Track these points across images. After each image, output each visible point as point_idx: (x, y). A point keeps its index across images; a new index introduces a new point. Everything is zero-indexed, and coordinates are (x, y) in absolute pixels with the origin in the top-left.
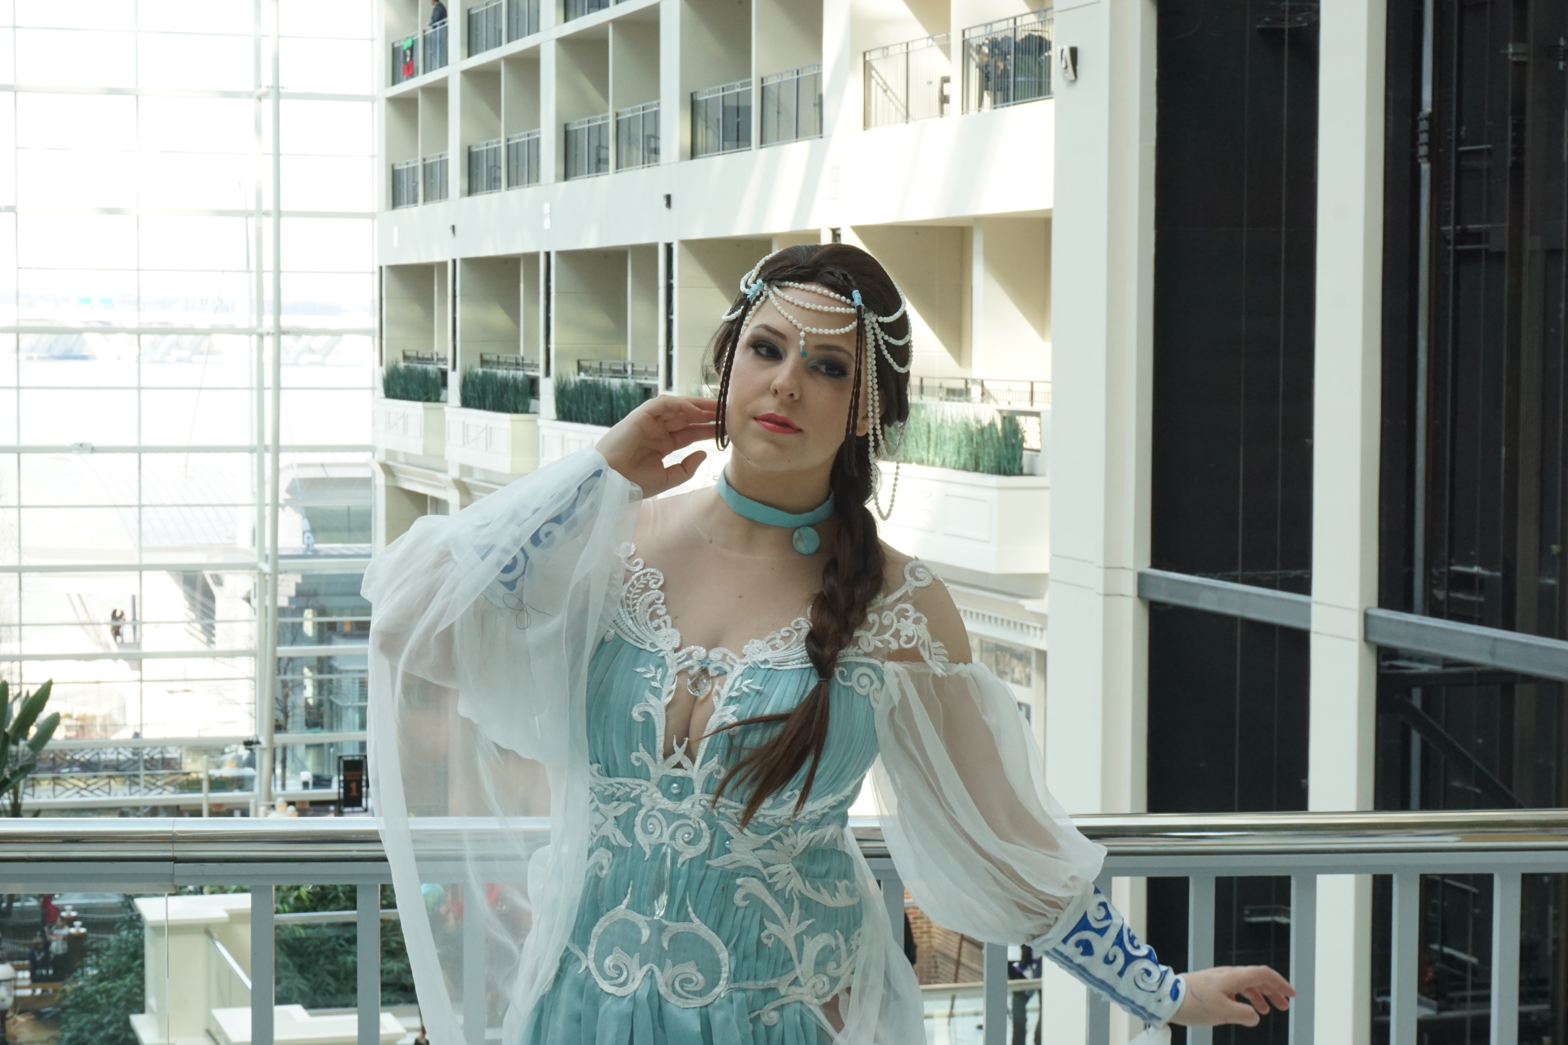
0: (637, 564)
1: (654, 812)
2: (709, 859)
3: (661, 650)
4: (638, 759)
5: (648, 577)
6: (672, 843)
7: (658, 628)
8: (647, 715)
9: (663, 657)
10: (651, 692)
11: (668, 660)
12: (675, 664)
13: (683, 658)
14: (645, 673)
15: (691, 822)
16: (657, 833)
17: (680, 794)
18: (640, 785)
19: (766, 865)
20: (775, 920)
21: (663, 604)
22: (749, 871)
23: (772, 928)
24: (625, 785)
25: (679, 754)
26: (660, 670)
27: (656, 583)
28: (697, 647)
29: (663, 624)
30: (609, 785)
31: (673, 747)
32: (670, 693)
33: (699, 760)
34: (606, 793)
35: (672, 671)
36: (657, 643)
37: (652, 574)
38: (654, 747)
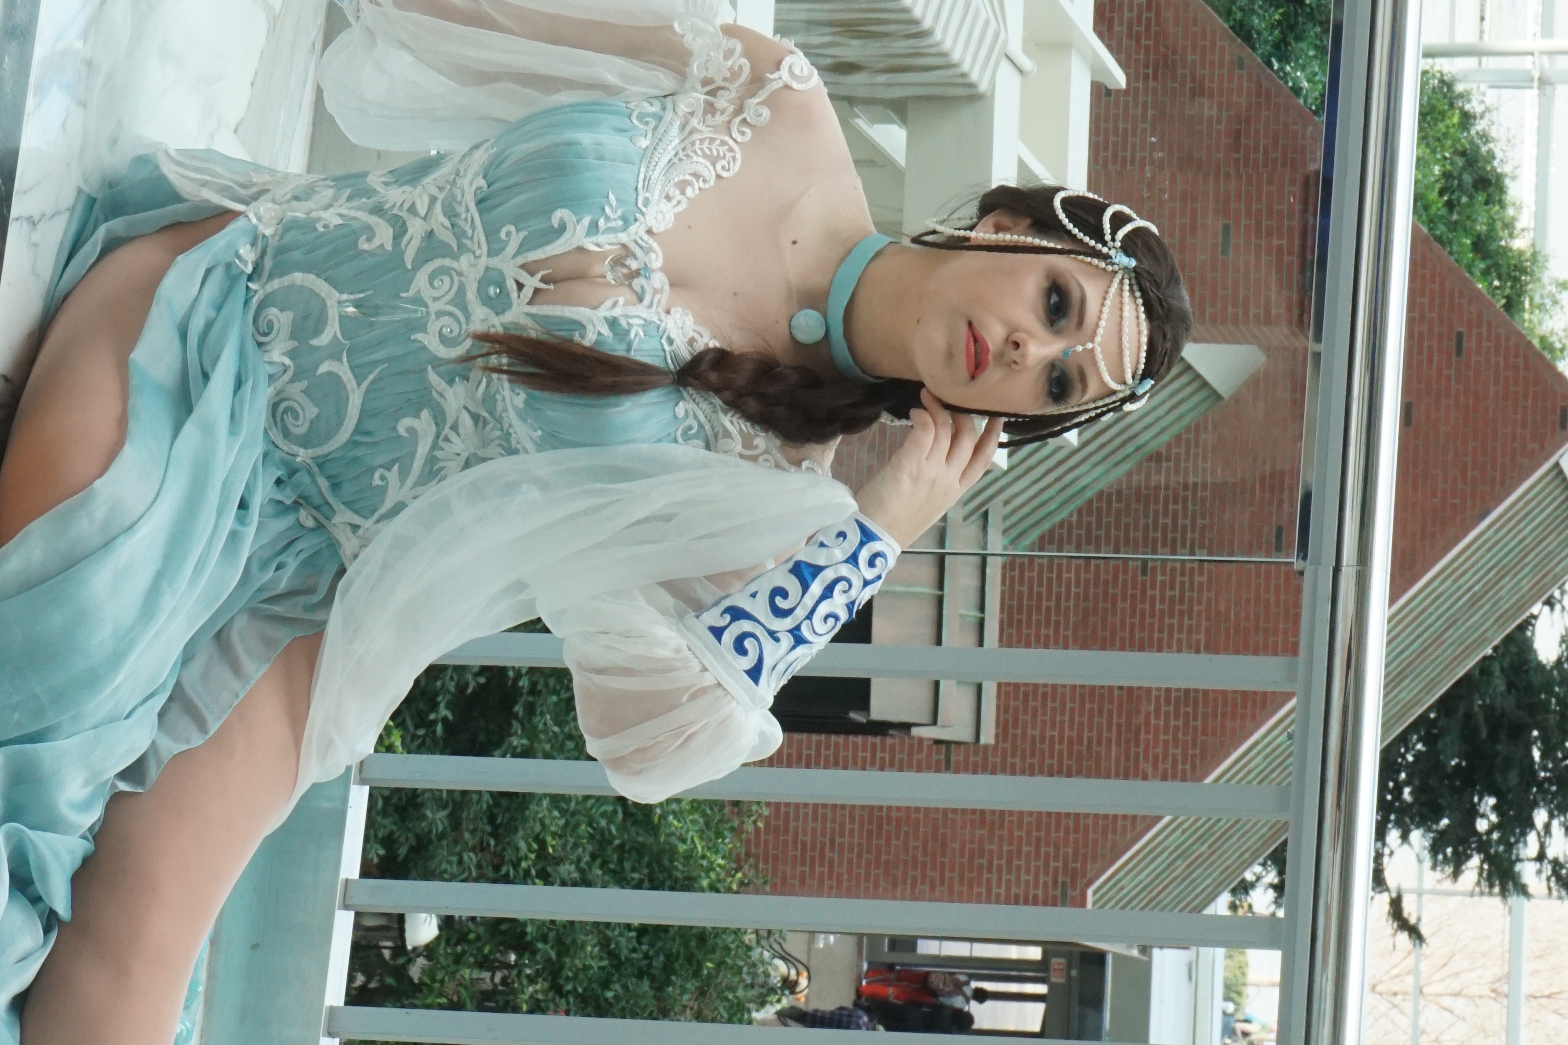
0: (743, 133)
1: (456, 278)
2: (433, 368)
3: (643, 214)
4: (508, 234)
5: (729, 155)
6: (433, 316)
7: (668, 198)
8: (562, 228)
9: (636, 220)
10: (591, 222)
11: (633, 229)
12: (633, 237)
13: (643, 244)
14: (611, 206)
15: (464, 327)
16: (436, 294)
17: (491, 299)
18: (479, 247)
19: (455, 428)
20: (403, 475)
21: (700, 189)
22: (439, 418)
23: (393, 476)
24: (473, 228)
25: (532, 283)
26: (620, 223)
27: (723, 168)
28: (660, 255)
29: (674, 202)
30: (467, 206)
31: (538, 272)
32: (598, 245)
33: (533, 309)
34: (456, 206)
35: (623, 237)
36: (650, 206)
37: (734, 158)
38: (529, 250)
